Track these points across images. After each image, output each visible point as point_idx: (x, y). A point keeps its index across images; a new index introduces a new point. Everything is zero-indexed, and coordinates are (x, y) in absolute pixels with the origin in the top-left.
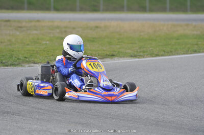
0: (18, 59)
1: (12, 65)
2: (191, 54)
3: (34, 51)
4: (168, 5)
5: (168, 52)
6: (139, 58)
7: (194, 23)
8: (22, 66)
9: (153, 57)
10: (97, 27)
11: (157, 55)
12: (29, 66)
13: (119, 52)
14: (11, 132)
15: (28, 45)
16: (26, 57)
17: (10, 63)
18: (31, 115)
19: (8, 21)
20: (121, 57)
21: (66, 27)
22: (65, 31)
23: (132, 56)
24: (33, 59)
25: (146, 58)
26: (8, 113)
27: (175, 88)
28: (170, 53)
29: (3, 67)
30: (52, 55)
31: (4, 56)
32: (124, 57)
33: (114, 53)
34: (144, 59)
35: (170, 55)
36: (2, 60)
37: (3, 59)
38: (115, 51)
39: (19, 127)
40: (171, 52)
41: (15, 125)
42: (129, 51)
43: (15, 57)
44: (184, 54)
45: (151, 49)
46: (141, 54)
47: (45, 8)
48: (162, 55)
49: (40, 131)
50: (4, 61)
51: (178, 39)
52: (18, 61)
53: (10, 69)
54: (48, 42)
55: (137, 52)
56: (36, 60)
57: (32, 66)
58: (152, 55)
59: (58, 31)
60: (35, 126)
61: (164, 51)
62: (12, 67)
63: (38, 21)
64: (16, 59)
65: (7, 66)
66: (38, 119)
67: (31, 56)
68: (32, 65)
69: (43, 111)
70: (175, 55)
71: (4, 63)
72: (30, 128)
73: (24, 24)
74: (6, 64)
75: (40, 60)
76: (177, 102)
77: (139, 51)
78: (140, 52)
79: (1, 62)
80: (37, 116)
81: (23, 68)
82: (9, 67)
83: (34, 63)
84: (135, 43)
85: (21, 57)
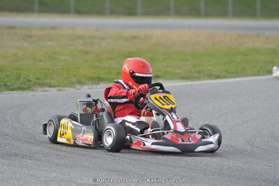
0: (28, 81)
1: (19, 89)
2: (264, 75)
3: (48, 69)
4: (230, 8)
5: (232, 73)
6: (192, 81)
7: (267, 33)
8: (33, 90)
9: (212, 79)
10: (134, 37)
11: (218, 77)
12: (43, 91)
13: (165, 73)
14: (21, 183)
15: (41, 61)
16: (38, 79)
17: (16, 86)
18: (48, 158)
19: (13, 28)
20: (168, 79)
21: (92, 37)
22: (91, 43)
23: (183, 78)
24: (48, 81)
25: (203, 80)
26: (16, 155)
27: (243, 123)
28: (236, 74)
29: (6, 92)
30: (75, 76)
31: (8, 76)
32: (172, 79)
33: (159, 74)
34: (199, 82)
35: (235, 77)
36: (6, 82)
37: (6, 80)
38: (160, 71)
39: (31, 175)
40: (237, 72)
41: (26, 172)
42: (179, 71)
43: (24, 78)
44: (254, 75)
45: (209, 68)
46: (196, 75)
47: (63, 10)
48: (225, 77)
49: (61, 181)
50: (8, 84)
51: (246, 55)
52: (27, 83)
53: (17, 94)
54: (67, 58)
55: (190, 72)
56: (52, 82)
57: (47, 91)
58: (210, 76)
59: (81, 42)
60: (54, 174)
61: (227, 72)
62: (20, 92)
63: (54, 28)
64: (25, 80)
65: (13, 90)
66: (57, 164)
67: (45, 76)
68: (47, 89)
69: (63, 153)
70: (241, 76)
71: (8, 86)
72: (47, 177)
73: (34, 32)
74: (12, 87)
75: (58, 82)
76: (248, 142)
77: (193, 70)
78: (195, 72)
79: (5, 85)
80: (56, 161)
81: (35, 93)
82: (16, 92)
83: (50, 86)
84: (187, 60)
85: (32, 77)
